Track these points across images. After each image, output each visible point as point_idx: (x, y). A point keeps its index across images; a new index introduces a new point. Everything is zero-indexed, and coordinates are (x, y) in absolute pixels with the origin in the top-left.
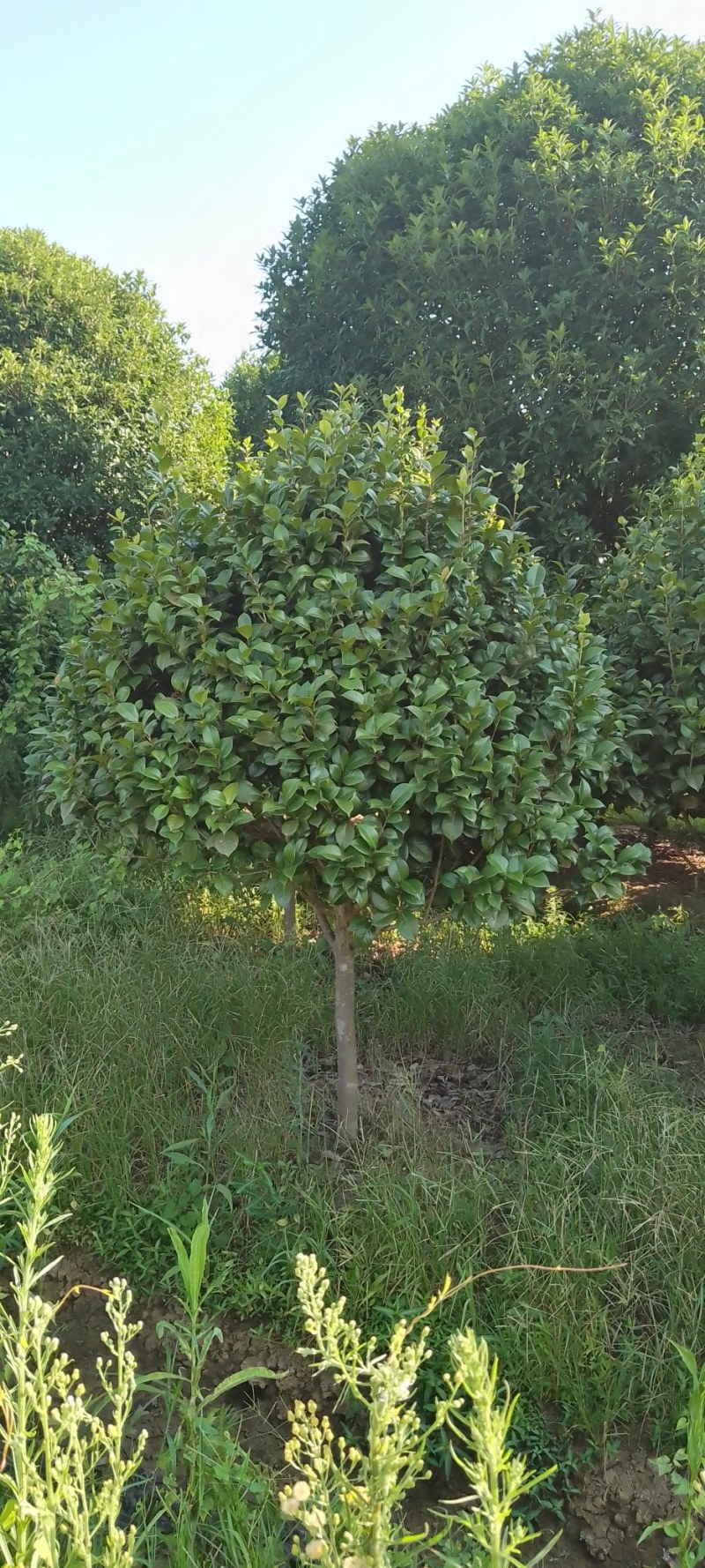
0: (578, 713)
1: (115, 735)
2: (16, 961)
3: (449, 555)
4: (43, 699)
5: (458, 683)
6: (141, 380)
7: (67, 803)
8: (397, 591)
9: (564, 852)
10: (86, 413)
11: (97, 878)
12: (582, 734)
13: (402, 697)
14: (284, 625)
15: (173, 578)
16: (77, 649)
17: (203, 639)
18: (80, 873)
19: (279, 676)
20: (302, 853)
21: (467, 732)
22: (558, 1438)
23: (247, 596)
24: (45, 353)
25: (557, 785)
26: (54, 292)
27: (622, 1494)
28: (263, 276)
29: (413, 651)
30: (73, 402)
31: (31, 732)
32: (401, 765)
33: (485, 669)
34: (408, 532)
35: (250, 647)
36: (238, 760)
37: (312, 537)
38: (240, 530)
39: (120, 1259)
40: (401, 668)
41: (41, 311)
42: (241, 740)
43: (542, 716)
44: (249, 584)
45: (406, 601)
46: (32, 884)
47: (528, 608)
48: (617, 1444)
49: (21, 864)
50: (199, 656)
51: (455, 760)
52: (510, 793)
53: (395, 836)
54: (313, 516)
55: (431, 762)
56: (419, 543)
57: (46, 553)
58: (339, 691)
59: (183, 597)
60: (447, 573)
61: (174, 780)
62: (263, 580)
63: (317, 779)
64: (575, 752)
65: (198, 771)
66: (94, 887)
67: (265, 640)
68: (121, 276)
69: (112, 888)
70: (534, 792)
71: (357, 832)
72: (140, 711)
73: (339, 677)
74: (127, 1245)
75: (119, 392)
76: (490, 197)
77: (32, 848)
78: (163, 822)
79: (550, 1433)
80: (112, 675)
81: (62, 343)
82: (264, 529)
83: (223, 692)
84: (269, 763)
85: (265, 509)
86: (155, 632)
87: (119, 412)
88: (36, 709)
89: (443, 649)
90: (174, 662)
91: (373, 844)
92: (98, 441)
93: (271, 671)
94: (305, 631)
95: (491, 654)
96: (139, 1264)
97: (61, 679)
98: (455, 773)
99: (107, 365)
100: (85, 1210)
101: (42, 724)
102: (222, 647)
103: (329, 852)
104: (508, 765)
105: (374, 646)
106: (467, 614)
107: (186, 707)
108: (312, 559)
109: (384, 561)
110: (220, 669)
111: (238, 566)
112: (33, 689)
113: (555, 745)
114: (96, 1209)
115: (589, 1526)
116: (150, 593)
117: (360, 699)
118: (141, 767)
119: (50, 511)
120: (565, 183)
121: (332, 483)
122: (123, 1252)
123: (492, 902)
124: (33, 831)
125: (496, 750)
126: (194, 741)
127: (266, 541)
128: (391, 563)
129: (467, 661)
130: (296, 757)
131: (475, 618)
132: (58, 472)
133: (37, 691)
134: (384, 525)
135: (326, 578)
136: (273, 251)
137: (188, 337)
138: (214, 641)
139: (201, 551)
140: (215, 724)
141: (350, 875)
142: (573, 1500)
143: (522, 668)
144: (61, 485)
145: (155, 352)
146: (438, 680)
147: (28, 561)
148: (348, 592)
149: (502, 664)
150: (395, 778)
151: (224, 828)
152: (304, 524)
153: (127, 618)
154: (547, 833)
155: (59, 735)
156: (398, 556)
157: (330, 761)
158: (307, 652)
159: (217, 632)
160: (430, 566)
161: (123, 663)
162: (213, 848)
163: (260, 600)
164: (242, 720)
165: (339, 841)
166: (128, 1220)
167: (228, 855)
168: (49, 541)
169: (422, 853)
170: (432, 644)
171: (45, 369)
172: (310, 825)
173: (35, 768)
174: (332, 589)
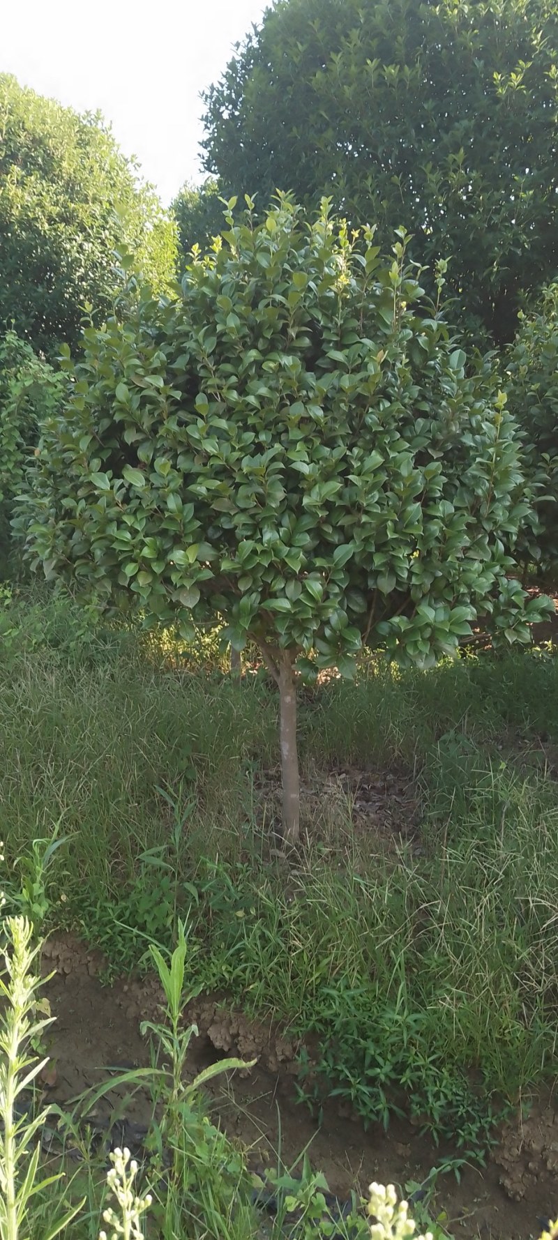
0: (496, 482)
1: (90, 501)
2: (9, 692)
3: (384, 342)
4: (25, 471)
5: (392, 455)
6: (101, 202)
7: (49, 561)
8: (337, 373)
9: (481, 603)
10: (55, 230)
11: (75, 621)
12: (499, 500)
13: (342, 468)
14: (237, 403)
15: (137, 362)
16: (53, 426)
17: (165, 416)
18: (61, 617)
19: (233, 449)
20: (256, 605)
21: (400, 499)
22: (479, 1098)
23: (202, 378)
24: (19, 178)
25: (477, 544)
26: (26, 126)
27: (534, 1146)
28: (204, 109)
29: (352, 427)
30: (44, 220)
31: (15, 499)
32: (341, 529)
33: (413, 442)
34: (346, 320)
35: (207, 422)
36: (198, 523)
37: (261, 325)
38: (195, 320)
39: (103, 943)
40: (340, 442)
41: (15, 143)
42: (201, 506)
43: (462, 484)
44: (204, 367)
45: (346, 382)
46: (20, 627)
47: (452, 388)
48: (529, 1104)
49: (11, 610)
50: (162, 432)
51: (390, 523)
52: (437, 552)
53: (337, 590)
54: (261, 305)
55: (368, 526)
56: (354, 330)
57: (25, 348)
58: (288, 462)
59: (147, 379)
60: (382, 356)
61: (143, 541)
62: (217, 363)
63: (269, 541)
64: (492, 516)
65: (163, 533)
66: (73, 630)
67: (220, 417)
68: (83, 113)
69: (87, 630)
70: (457, 551)
71: (304, 587)
72: (110, 480)
73: (286, 449)
74: (109, 931)
75: (83, 212)
76: (399, 37)
77: (19, 596)
78: (133, 578)
79: (472, 1093)
80: (85, 449)
81: (34, 170)
82: (217, 317)
83: (183, 464)
84: (226, 527)
85: (218, 299)
86: (121, 410)
87: (83, 229)
88: (20, 479)
89: (378, 425)
90: (139, 437)
91: (318, 597)
92: (66, 254)
93: (226, 444)
94: (255, 408)
95: (418, 430)
96: (120, 946)
97: (40, 451)
98: (390, 535)
99: (72, 189)
100: (73, 901)
101: (25, 492)
102: (181, 423)
103: (280, 605)
104: (435, 528)
105: (317, 422)
106: (398, 393)
107: (152, 477)
108: (261, 344)
109: (324, 346)
110: (180, 443)
111: (194, 350)
112: (16, 462)
113: (475, 510)
114: (82, 901)
115: (507, 1173)
116: (117, 375)
117: (305, 469)
118: (112, 530)
119: (27, 314)
120: (464, 24)
121: (277, 276)
122: (106, 937)
123: (421, 646)
124: (20, 581)
125: (425, 515)
126: (159, 507)
127: (219, 328)
128: (331, 348)
129: (398, 435)
130: (250, 522)
131: (405, 397)
132: (33, 281)
133: (19, 464)
134: (324, 314)
135: (274, 361)
136: (212, 88)
137: (139, 165)
138: (175, 418)
139: (160, 338)
140: (177, 492)
141: (298, 624)
142: (493, 1150)
143: (446, 441)
144: (36, 291)
145: (112, 179)
146: (374, 453)
147: (9, 355)
148: (294, 373)
149: (429, 438)
150: (337, 540)
151: (188, 584)
152: (253, 313)
153: (97, 398)
154: (469, 586)
155: (40, 501)
156: (336, 342)
157: (279, 525)
158: (258, 427)
159: (177, 411)
160: (365, 350)
161: (94, 439)
162: (178, 602)
163: (214, 381)
164: (201, 489)
165: (288, 596)
166: (110, 911)
167: (191, 607)
168: (26, 338)
169: (358, 604)
170: (369, 420)
171: (19, 192)
172: (263, 581)
173: (19, 530)
174: (279, 371)
